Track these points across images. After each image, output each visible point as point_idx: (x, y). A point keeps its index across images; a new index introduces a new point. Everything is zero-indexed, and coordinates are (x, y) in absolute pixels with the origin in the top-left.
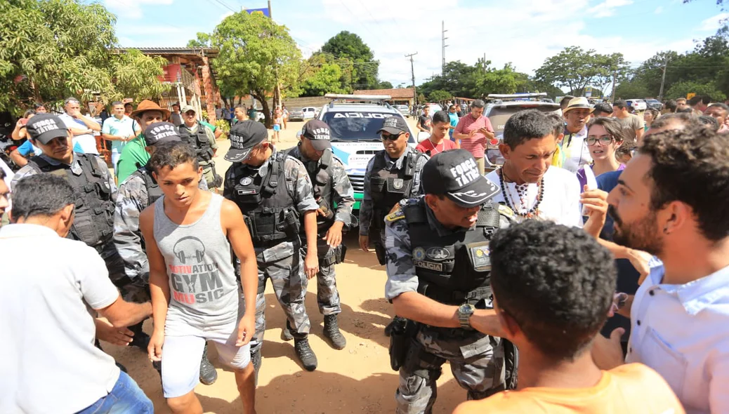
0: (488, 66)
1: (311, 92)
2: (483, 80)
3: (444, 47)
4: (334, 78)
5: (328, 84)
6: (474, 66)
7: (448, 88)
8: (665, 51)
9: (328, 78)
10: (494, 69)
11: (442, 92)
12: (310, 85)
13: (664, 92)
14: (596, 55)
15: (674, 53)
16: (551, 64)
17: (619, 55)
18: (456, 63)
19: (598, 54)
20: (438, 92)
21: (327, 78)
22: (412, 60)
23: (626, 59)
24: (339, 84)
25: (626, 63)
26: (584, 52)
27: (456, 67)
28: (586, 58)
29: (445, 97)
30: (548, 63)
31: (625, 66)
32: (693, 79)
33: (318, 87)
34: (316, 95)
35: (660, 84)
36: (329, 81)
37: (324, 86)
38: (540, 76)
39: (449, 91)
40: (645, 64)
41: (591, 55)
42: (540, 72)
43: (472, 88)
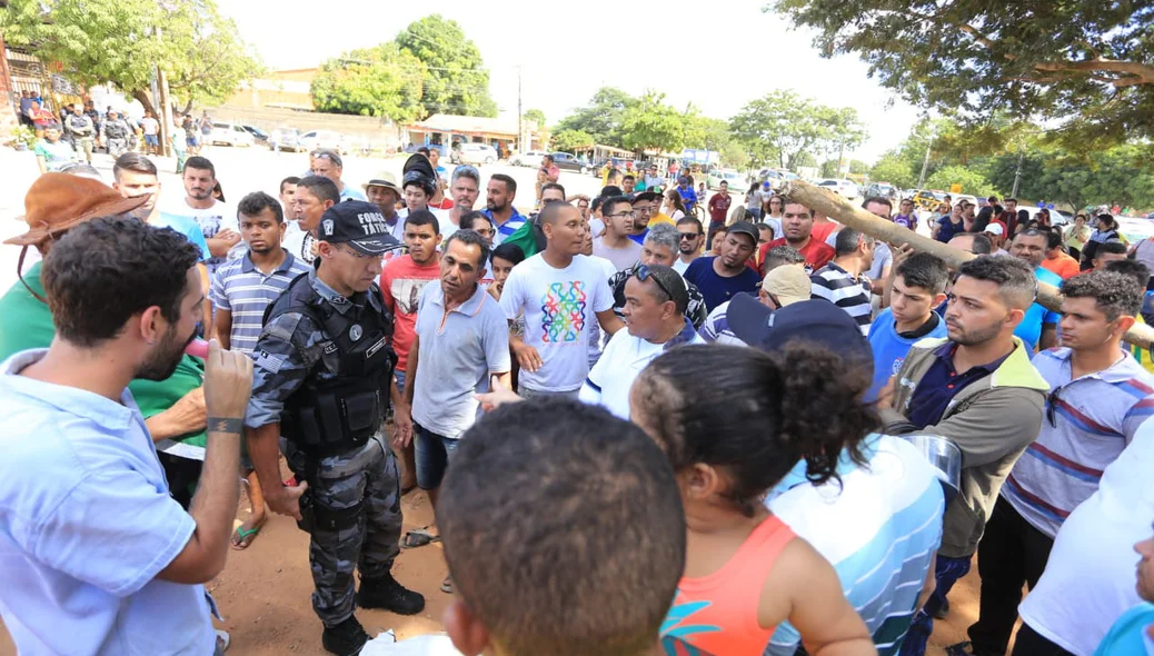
1: (349, 107)
4: (389, 89)
5: (376, 97)
7: (591, 129)
9: (378, 87)
12: (348, 95)
16: (752, 110)
18: (612, 90)
20: (572, 133)
21: (375, 87)
24: (398, 99)
25: (862, 124)
27: (612, 96)
29: (582, 142)
31: (861, 128)
33: (358, 100)
34: (357, 113)
36: (378, 91)
37: (369, 99)
38: (738, 127)
39: (592, 133)
42: (736, 121)
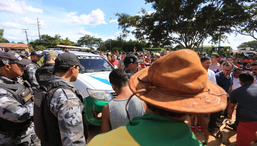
0: (60, 38)
2: (59, 43)
3: (39, 28)
6: (54, 37)
7: (44, 45)
8: (110, 39)
10: (62, 39)
11: (41, 46)
13: (111, 49)
14: (94, 38)
15: (111, 40)
16: (82, 39)
17: (101, 39)
18: (46, 36)
19: (95, 38)
20: (39, 46)
22: (26, 32)
23: (102, 40)
26: (91, 37)
27: (46, 37)
28: (92, 38)
29: (43, 48)
30: (81, 39)
31: (102, 42)
32: (117, 47)
35: (110, 48)
38: (79, 43)
39: (44, 46)
40: (106, 42)
41: (93, 38)
42: (79, 41)
43: (55, 46)
